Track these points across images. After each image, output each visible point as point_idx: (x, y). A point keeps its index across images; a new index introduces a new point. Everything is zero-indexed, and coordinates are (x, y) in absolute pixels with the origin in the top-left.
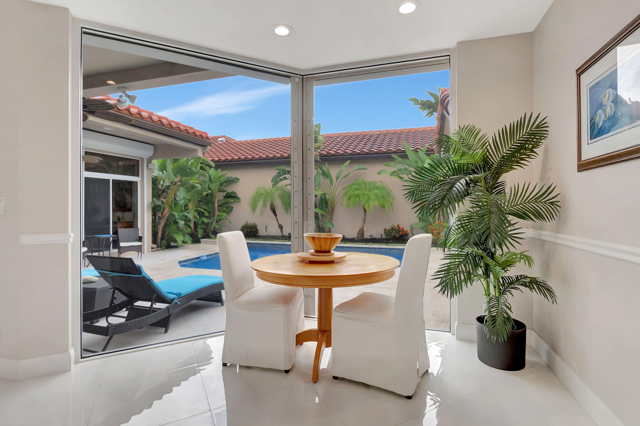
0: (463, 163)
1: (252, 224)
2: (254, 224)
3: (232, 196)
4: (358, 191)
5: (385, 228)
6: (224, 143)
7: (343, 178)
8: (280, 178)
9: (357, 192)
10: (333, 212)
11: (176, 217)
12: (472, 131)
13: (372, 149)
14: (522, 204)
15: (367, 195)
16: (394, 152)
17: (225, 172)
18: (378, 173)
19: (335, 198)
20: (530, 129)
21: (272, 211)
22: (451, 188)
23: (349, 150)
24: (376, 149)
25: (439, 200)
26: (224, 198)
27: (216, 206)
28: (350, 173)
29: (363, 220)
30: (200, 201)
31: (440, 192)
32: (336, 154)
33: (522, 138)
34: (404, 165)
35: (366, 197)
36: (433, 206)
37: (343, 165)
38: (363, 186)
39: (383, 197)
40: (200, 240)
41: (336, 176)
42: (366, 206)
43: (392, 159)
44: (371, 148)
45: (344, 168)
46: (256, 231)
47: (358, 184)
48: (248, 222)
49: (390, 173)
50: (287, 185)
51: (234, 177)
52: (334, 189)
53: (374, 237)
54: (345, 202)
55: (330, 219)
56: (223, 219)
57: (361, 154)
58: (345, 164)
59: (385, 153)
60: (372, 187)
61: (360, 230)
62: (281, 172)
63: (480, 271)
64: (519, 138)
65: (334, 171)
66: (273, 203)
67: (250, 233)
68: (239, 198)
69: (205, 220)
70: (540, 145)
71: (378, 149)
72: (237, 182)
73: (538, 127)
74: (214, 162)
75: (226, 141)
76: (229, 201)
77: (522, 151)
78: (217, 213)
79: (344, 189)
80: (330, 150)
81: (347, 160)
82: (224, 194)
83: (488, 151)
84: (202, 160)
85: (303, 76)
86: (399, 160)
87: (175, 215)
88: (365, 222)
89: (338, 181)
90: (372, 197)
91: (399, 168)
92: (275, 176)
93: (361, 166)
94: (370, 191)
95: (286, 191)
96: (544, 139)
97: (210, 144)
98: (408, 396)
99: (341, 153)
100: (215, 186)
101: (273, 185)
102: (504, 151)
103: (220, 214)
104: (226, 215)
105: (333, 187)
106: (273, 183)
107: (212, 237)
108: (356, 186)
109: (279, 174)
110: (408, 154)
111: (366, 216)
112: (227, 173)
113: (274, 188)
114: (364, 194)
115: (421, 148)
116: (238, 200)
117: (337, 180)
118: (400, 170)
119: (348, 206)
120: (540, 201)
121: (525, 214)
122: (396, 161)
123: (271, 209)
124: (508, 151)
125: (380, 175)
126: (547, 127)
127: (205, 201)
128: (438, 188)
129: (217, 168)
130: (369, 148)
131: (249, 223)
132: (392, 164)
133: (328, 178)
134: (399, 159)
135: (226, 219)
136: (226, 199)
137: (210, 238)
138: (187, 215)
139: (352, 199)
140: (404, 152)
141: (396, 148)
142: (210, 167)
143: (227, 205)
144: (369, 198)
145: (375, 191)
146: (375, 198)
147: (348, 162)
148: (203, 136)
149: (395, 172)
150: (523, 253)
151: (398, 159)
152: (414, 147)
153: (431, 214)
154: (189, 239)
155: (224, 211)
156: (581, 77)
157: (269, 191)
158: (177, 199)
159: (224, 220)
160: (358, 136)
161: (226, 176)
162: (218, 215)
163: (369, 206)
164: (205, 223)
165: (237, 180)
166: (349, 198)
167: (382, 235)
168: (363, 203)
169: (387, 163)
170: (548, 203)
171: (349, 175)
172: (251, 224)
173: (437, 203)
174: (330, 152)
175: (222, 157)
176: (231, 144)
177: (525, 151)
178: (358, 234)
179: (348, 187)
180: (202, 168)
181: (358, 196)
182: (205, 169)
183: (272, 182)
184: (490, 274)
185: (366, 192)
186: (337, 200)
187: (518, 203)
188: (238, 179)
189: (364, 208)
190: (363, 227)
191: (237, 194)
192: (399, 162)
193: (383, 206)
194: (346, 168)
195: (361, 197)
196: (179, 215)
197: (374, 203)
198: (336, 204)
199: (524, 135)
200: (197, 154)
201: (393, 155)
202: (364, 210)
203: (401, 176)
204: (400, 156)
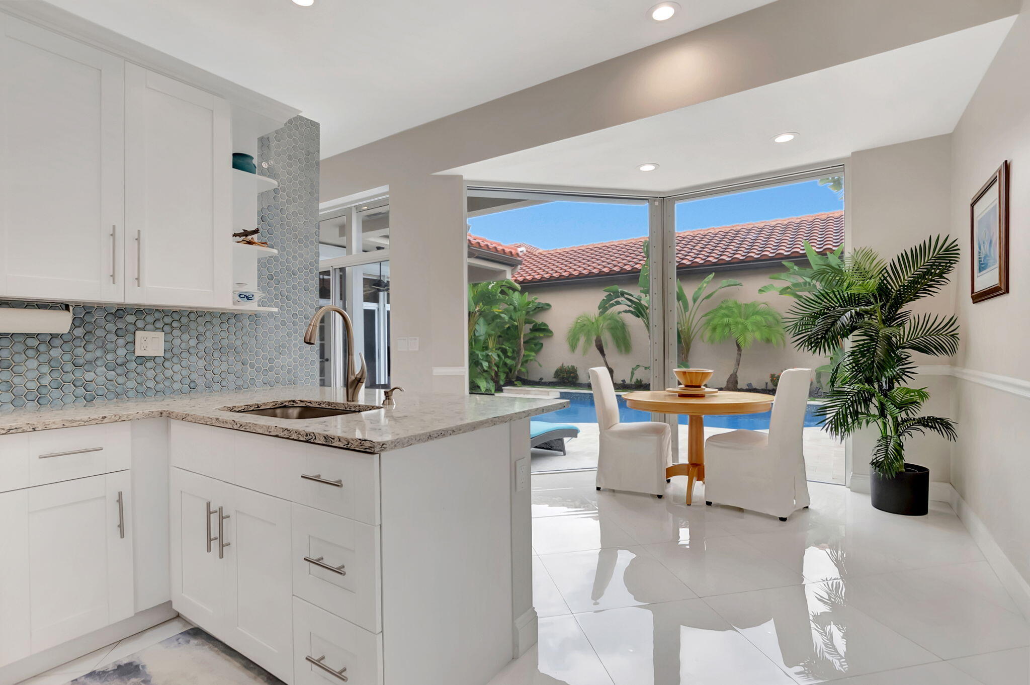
0: (854, 293)
1: (570, 367)
2: (573, 367)
3: (542, 330)
4: (728, 319)
5: (772, 373)
6: (525, 255)
7: (703, 300)
8: (611, 302)
9: (726, 320)
10: (688, 350)
11: (480, 357)
12: (868, 255)
13: (750, 255)
14: (922, 337)
15: (742, 324)
16: (787, 257)
17: (534, 297)
18: (760, 291)
19: (692, 330)
20: (937, 253)
21: (598, 349)
22: (836, 321)
23: (713, 258)
24: (756, 254)
25: (822, 333)
26: (530, 331)
27: (522, 343)
28: (714, 292)
29: (737, 361)
30: (500, 336)
31: (823, 325)
32: (693, 265)
33: (927, 262)
34: (805, 278)
35: (740, 326)
36: (815, 340)
37: (704, 281)
38: (736, 310)
39: (769, 327)
40: (503, 388)
41: (693, 297)
42: (741, 340)
43: (784, 269)
44: (748, 253)
45: (705, 285)
46: (576, 377)
47: (728, 308)
48: (564, 365)
49: (780, 290)
50: (619, 313)
51: (544, 302)
52: (690, 316)
53: (754, 387)
54: (708, 334)
55: (684, 359)
56: (531, 360)
57: (733, 263)
58: (706, 280)
59: (772, 258)
60: (750, 311)
61: (731, 375)
62: (612, 294)
63: (874, 410)
64: (924, 263)
65: (690, 290)
66: (600, 337)
67: (567, 379)
68: (551, 332)
69: (509, 361)
70: (949, 270)
71: (760, 254)
72: (547, 309)
73: (947, 250)
74: (519, 284)
75: (527, 251)
76: (538, 335)
77: (927, 277)
78: (523, 352)
79: (706, 315)
80: (683, 259)
81: (711, 273)
82: (531, 326)
83: (885, 278)
84: (505, 282)
85: (663, 198)
86: (795, 270)
87: (478, 355)
88: (739, 364)
89: (696, 303)
90: (750, 328)
91: (795, 282)
92: (604, 300)
93: (732, 281)
94: (747, 318)
95: (618, 321)
96: (954, 263)
97: (520, 263)
98: (782, 518)
99: (700, 262)
100: (520, 316)
101: (600, 312)
102: (906, 278)
103: (527, 353)
104: (535, 355)
105: (688, 314)
106: (601, 310)
107: (516, 385)
108: (723, 311)
109: (609, 298)
110: (810, 259)
111: (740, 355)
112: (537, 299)
113: (601, 318)
114: (737, 323)
115: (834, 248)
116: (550, 335)
117: (694, 302)
118: (795, 285)
119: (712, 340)
120: (941, 334)
121: (925, 346)
122: (790, 271)
123: (597, 346)
124: (910, 277)
125: (763, 294)
126: (959, 249)
127: (507, 336)
128: (822, 321)
129: (522, 292)
130: (745, 252)
131: (566, 365)
132: (783, 275)
133: (680, 302)
134: (796, 268)
135: (535, 360)
136: (534, 333)
137: (514, 385)
138: (491, 355)
139: (719, 330)
140: (804, 255)
141: (790, 251)
142: (514, 290)
143: (534, 341)
144: (746, 328)
145: (754, 317)
146: (754, 329)
147: (712, 276)
148: (513, 253)
149: (788, 288)
150: (922, 390)
151: (792, 268)
152: (822, 247)
153: (812, 348)
154: (493, 386)
155: (531, 350)
156: (974, 207)
157: (594, 321)
158: (477, 334)
159: (532, 362)
160: (727, 233)
161: (537, 301)
162: (524, 355)
163: (745, 339)
164: (508, 366)
165: (548, 307)
166: (714, 329)
167: (767, 383)
168: (736, 335)
169: (776, 275)
170: (950, 335)
171: (714, 295)
172: (568, 366)
173: (819, 337)
174: (684, 261)
175: (527, 276)
176: (535, 255)
177: (930, 277)
178: (728, 382)
179: (710, 313)
180: (502, 292)
181: (728, 325)
182: (508, 293)
183: (599, 309)
184: (887, 415)
185: (742, 320)
186: (693, 334)
187: (919, 336)
188: (549, 305)
189: (737, 342)
190: (735, 371)
191: (548, 326)
192: (794, 273)
193: (768, 341)
194: (708, 285)
195: (732, 327)
196: (482, 355)
197: (753, 336)
198: (694, 337)
199: (930, 260)
200: (506, 277)
201: (785, 263)
202: (738, 346)
203: (798, 293)
204: (797, 264)
